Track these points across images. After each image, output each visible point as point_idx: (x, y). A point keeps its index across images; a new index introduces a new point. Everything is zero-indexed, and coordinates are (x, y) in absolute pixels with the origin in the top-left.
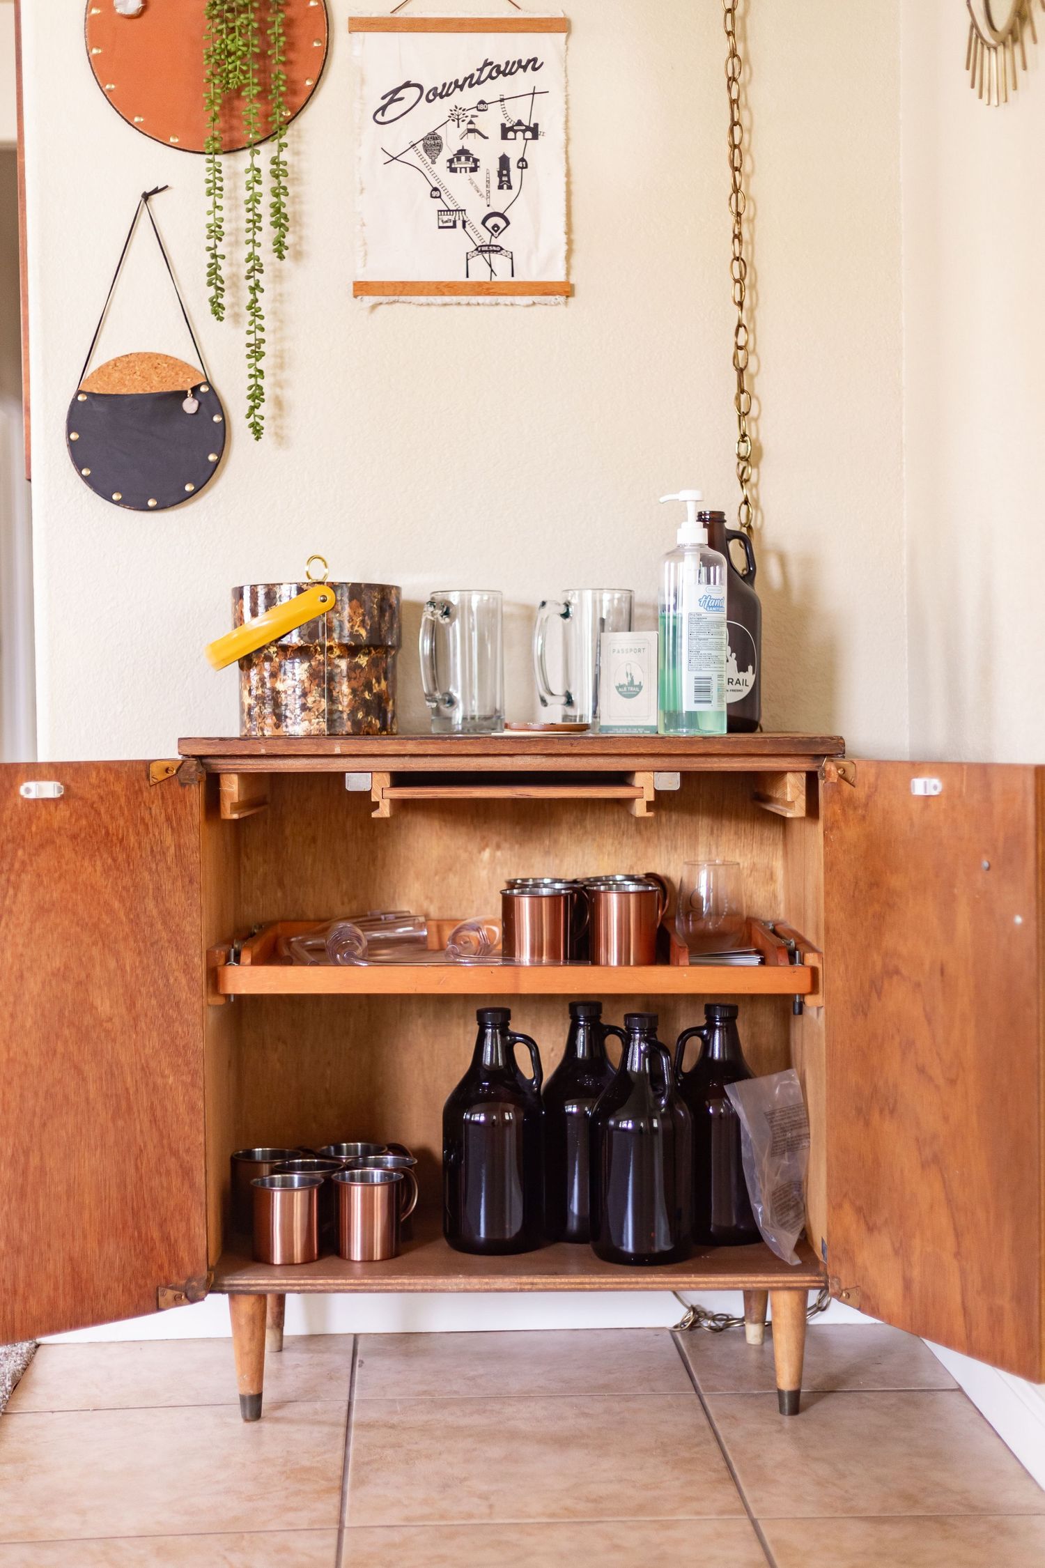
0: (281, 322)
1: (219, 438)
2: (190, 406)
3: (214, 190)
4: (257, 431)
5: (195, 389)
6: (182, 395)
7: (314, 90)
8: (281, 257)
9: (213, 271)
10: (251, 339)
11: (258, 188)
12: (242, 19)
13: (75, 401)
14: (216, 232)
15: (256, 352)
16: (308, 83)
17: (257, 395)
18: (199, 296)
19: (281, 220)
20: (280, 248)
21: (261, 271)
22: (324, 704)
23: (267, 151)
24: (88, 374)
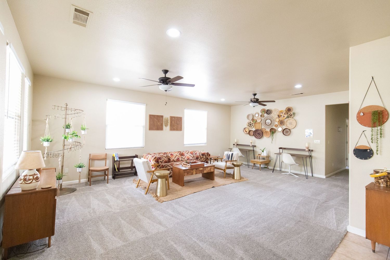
0: (381, 147)
1: (372, 154)
2: (368, 151)
3: (372, 131)
4: (377, 154)
5: (369, 149)
6: (368, 150)
7: (386, 121)
8: (381, 138)
9: (372, 139)
10: (377, 145)
11: (378, 131)
12: (376, 116)
13: (354, 149)
14: (372, 135)
15: (377, 147)
16: (385, 121)
17: (377, 151)
18: (370, 141)
19: (381, 134)
20: (381, 137)
21: (378, 139)
22: (386, 184)
23: (379, 128)
24: (356, 146)
